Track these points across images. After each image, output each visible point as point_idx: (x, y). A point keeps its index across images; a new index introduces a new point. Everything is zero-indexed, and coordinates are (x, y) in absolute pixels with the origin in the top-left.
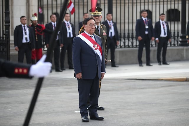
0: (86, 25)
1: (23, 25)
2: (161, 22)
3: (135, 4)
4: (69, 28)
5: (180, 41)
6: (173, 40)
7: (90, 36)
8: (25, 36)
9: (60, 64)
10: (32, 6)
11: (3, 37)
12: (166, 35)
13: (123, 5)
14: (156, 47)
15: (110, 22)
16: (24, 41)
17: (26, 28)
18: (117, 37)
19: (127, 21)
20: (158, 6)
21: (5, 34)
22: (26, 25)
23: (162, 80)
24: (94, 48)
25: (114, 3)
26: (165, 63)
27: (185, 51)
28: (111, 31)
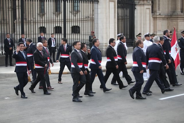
2: (52, 38)
12: (55, 46)
13: (30, 24)
19: (32, 33)
20: (50, 25)
23: (54, 73)
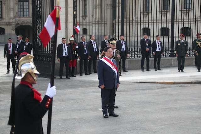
0: (107, 52)
1: (63, 44)
2: (157, 41)
3: (140, 24)
4: (95, 45)
5: (170, 54)
6: (165, 53)
7: (109, 59)
8: (64, 52)
9: (88, 69)
11: (49, 52)
12: (160, 50)
13: (131, 24)
14: (153, 57)
15: (122, 41)
16: (64, 55)
17: (65, 46)
18: (127, 51)
19: (134, 35)
20: (155, 25)
21: (51, 50)
22: (65, 44)
23: (157, 83)
24: (112, 68)
25: (125, 23)
26: (159, 69)
27: (173, 60)
28: (123, 47)
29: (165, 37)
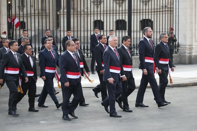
3: (90, 15)
10: (2, 15)
15: (70, 38)
25: (72, 14)
29: (121, 31)
